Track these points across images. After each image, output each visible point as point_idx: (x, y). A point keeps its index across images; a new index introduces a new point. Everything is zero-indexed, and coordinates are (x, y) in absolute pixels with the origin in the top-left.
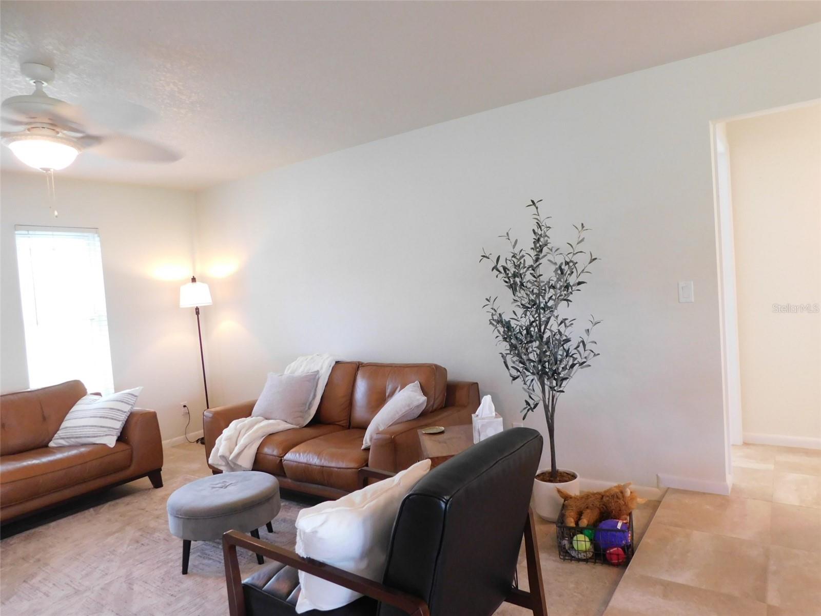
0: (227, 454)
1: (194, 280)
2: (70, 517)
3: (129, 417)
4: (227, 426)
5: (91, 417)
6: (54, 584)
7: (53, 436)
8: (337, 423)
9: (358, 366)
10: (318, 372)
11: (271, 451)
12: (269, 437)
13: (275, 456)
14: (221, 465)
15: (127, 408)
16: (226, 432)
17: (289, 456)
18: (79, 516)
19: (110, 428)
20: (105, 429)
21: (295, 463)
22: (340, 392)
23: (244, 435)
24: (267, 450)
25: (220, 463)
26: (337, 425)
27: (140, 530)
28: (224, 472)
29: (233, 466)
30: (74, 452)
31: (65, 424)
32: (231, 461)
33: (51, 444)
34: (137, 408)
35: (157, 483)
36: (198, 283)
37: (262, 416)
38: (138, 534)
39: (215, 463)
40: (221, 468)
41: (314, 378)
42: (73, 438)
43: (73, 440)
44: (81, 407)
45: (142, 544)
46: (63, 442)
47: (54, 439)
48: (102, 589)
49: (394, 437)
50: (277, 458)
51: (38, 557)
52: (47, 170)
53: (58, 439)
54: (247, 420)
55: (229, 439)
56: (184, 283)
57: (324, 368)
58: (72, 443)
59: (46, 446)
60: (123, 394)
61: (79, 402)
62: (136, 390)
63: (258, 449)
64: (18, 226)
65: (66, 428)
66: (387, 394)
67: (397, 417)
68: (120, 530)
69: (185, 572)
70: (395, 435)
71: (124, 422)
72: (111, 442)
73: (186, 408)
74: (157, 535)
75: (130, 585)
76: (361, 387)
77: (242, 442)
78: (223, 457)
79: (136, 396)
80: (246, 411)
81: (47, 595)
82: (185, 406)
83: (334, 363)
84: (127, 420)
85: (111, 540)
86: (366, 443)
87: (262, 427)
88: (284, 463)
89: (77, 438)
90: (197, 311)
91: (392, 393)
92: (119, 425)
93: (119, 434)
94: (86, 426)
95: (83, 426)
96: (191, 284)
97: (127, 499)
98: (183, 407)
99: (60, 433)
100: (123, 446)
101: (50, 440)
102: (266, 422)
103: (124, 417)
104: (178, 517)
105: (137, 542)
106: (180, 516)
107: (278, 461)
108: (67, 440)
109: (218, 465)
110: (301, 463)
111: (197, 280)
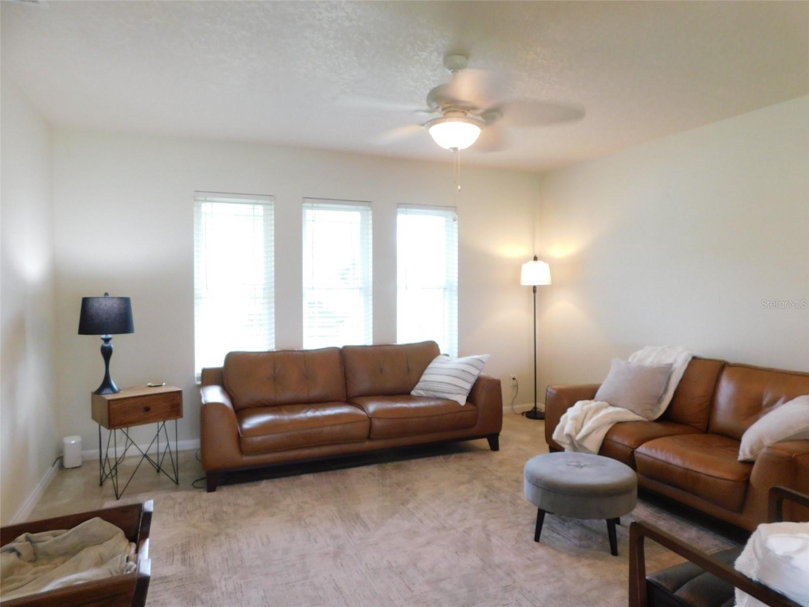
0: (573, 434)
1: (535, 259)
2: (426, 459)
3: (476, 380)
4: (572, 405)
5: (448, 375)
6: (425, 514)
7: (415, 386)
8: (692, 425)
9: (722, 367)
10: (671, 365)
11: (622, 441)
12: (618, 426)
13: (627, 446)
14: (565, 443)
15: (476, 372)
16: (571, 412)
17: (642, 449)
18: (432, 460)
19: (461, 387)
20: (457, 388)
21: (650, 459)
22: (698, 391)
23: (590, 419)
24: (615, 438)
25: (564, 441)
26: (692, 426)
27: (486, 486)
28: (566, 450)
29: (577, 447)
30: (432, 403)
31: (424, 378)
32: (577, 441)
33: (413, 393)
34: (483, 374)
35: (495, 446)
36: (539, 262)
37: (607, 402)
38: (485, 490)
39: (559, 440)
40: (564, 446)
41: (667, 371)
42: (431, 391)
43: (431, 393)
44: (435, 364)
45: (491, 501)
46: (422, 393)
47: (416, 389)
48: (464, 532)
49: (795, 456)
50: (629, 448)
51: (408, 486)
52: (455, 149)
53: (418, 389)
54: (592, 404)
55: (575, 419)
56: (526, 260)
57: (679, 362)
58: (430, 395)
59: (409, 393)
60: (474, 359)
61: (435, 360)
62: (484, 357)
63: (607, 435)
64: (400, 205)
65: (426, 381)
66: (765, 403)
67: (791, 433)
68: (469, 481)
69: (537, 539)
70: (796, 454)
71: (473, 384)
72: (462, 400)
73: (515, 381)
74: (502, 495)
75: (488, 536)
76: (726, 391)
77: (588, 425)
78: (569, 436)
79: (483, 362)
80: (589, 393)
81: (421, 521)
82: (514, 379)
83: (690, 359)
84: (475, 383)
85: (463, 488)
86: (744, 454)
87: (610, 414)
88: (636, 455)
89: (434, 391)
90: (535, 289)
91: (772, 404)
92: (468, 386)
93: (468, 395)
94: (443, 383)
95: (440, 382)
96: (532, 262)
97: (468, 455)
98: (512, 379)
99: (420, 385)
100: (471, 407)
101: (412, 389)
102: (611, 409)
103: (473, 380)
104: (537, 486)
105: (486, 497)
106: (540, 485)
107: (629, 452)
108: (425, 391)
109: (561, 442)
110: (659, 460)
111: (538, 259)
